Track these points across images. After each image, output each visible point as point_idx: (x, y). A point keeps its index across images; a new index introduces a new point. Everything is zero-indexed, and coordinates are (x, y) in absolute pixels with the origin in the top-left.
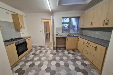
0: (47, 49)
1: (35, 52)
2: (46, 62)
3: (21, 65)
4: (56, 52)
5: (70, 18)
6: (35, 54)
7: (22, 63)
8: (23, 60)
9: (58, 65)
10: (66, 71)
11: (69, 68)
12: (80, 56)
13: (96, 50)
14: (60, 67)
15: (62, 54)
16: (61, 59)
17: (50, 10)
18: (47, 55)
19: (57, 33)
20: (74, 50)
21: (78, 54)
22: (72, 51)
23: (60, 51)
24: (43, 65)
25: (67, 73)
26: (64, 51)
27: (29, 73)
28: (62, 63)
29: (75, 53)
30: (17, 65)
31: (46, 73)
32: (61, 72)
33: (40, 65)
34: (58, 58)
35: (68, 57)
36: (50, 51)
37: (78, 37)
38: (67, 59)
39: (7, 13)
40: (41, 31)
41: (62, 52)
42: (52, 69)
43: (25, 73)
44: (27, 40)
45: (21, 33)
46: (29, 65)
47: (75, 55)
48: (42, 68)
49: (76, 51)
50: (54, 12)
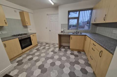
0: (51, 46)
1: (39, 47)
2: (43, 58)
3: (23, 57)
4: (58, 51)
5: (79, 11)
6: (38, 50)
7: (25, 55)
8: (27, 53)
9: (53, 64)
10: (57, 73)
11: (63, 71)
12: (84, 60)
13: (100, 57)
14: (53, 67)
15: (63, 54)
16: (60, 59)
17: (53, 4)
18: (48, 52)
19: (62, 30)
20: (79, 51)
21: (82, 56)
22: (77, 52)
23: (63, 50)
24: (39, 61)
25: (58, 75)
26: (67, 51)
27: (25, 65)
28: (58, 63)
29: (78, 55)
30: (20, 57)
31: (38, 69)
32: (51, 73)
33: (37, 61)
34: (56, 57)
35: (68, 58)
36: (53, 48)
37: (86, 35)
38: (66, 60)
39: (15, 11)
40: (46, 28)
41: (64, 52)
42: (45, 67)
43: (23, 64)
44: (31, 36)
45: (29, 29)
46: (29, 59)
47: (78, 57)
48: (37, 63)
49: (82, 52)
50: (59, 5)
